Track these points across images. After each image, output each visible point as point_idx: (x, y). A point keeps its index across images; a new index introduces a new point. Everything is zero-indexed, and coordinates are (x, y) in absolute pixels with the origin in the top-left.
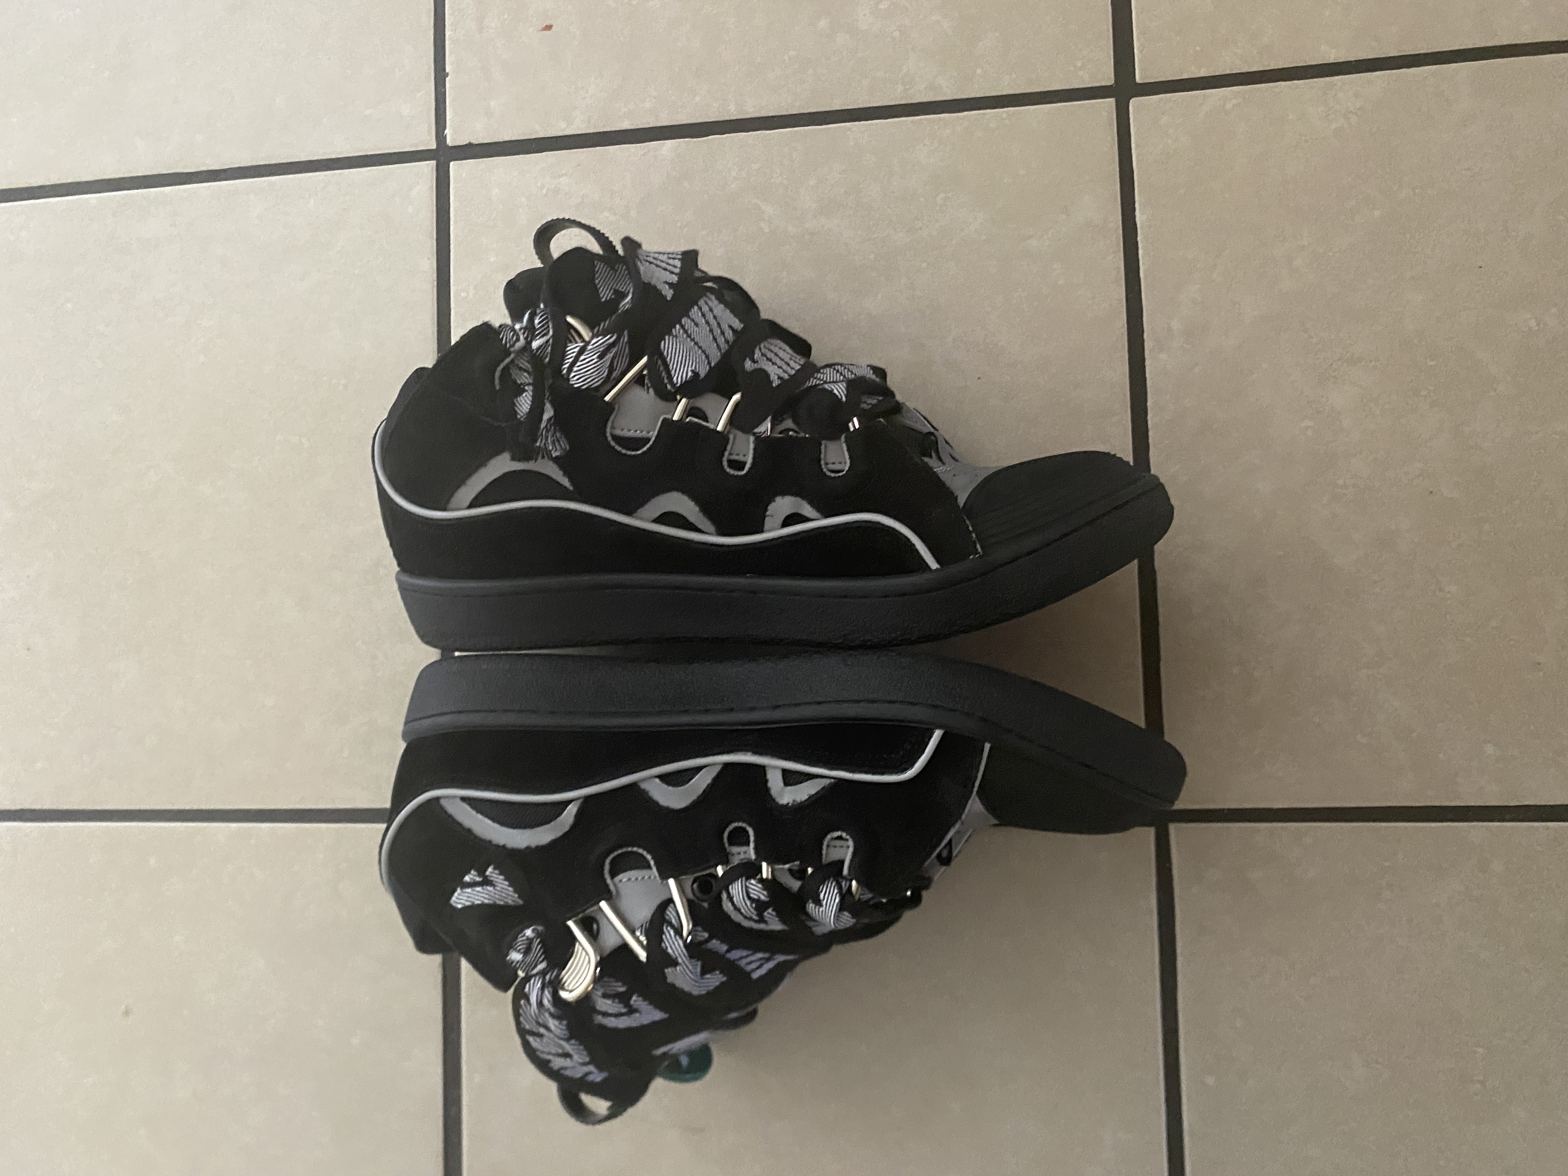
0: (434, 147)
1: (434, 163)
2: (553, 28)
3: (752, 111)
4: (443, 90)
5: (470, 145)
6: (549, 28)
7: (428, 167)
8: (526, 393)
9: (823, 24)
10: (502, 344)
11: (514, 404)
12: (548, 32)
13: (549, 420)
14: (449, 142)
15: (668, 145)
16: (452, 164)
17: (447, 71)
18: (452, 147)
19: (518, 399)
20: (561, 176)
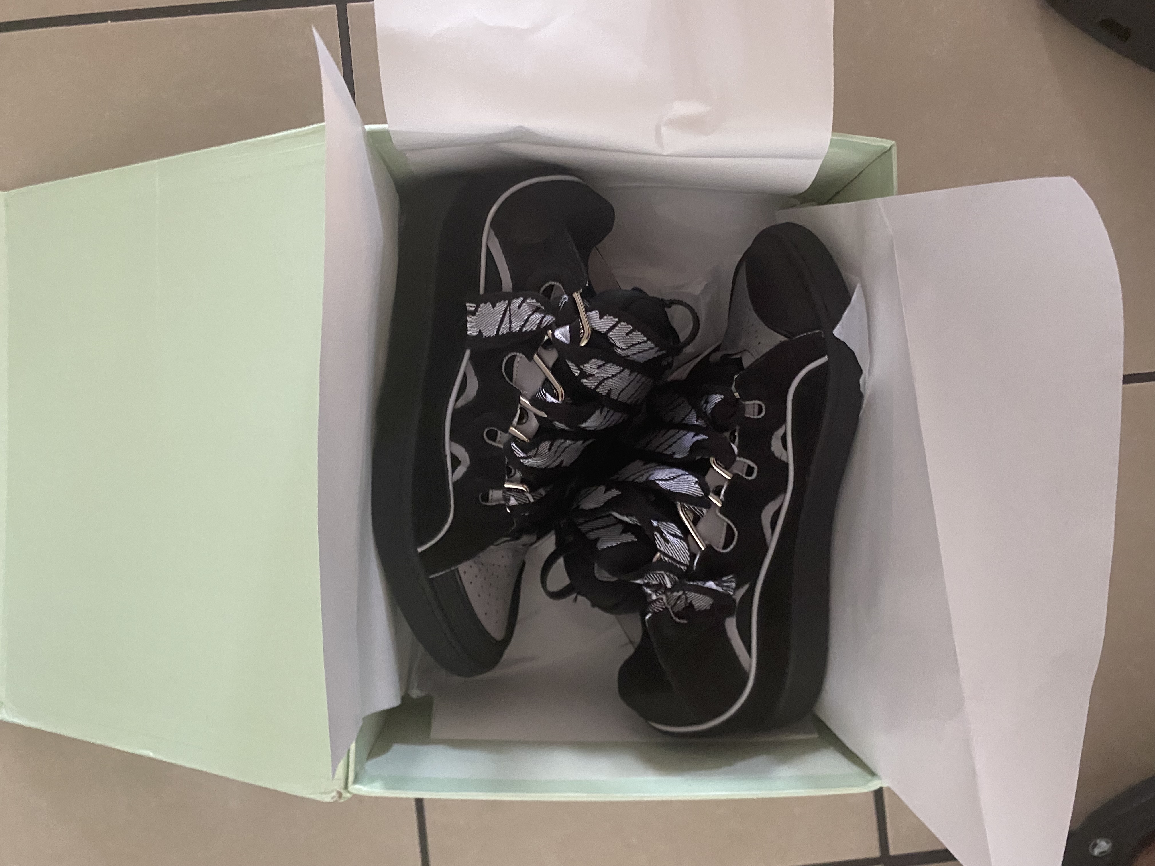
8: (693, 601)
10: (663, 611)
11: (699, 611)
13: (717, 585)
19: (696, 608)
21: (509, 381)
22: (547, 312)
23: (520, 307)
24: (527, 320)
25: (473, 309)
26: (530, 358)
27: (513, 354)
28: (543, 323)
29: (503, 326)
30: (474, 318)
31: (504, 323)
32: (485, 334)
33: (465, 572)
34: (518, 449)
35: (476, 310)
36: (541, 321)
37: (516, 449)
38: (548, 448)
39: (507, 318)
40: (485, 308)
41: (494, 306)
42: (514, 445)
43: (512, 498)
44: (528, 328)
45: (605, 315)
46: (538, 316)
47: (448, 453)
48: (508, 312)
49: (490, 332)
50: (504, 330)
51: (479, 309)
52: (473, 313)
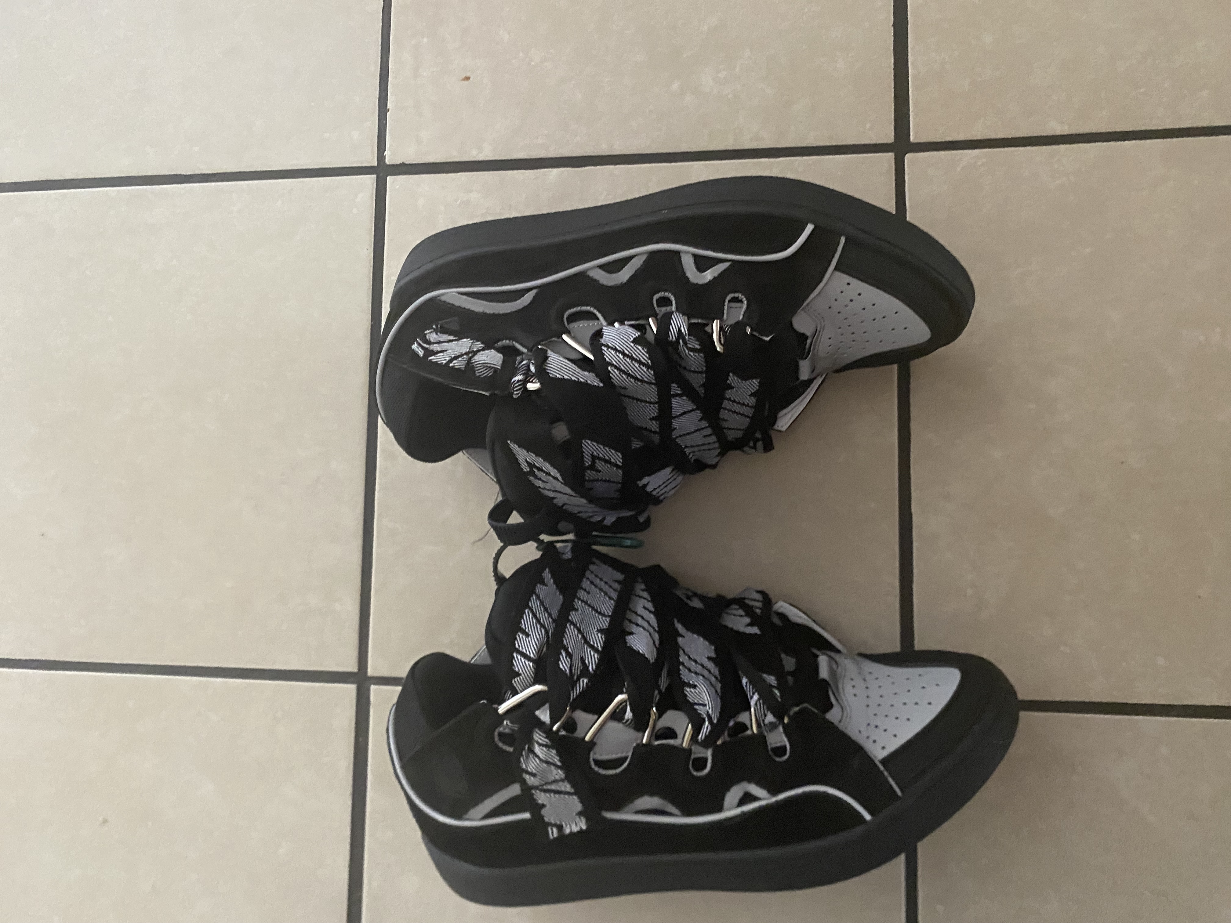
0: (375, 164)
1: (375, 176)
2: (471, 79)
3: (619, 149)
4: (385, 122)
5: (403, 164)
6: (468, 78)
7: (370, 180)
9: (675, 86)
12: (466, 82)
14: (387, 161)
15: (554, 172)
16: (388, 178)
17: (388, 107)
18: (390, 165)
20: (471, 191)
21: (628, 760)
22: (530, 741)
23: (534, 775)
24: (547, 762)
25: (555, 830)
26: (592, 744)
27: (592, 764)
28: (544, 743)
29: (563, 789)
30: (563, 823)
31: (558, 788)
32: (579, 807)
33: (883, 748)
34: (702, 732)
35: (555, 825)
36: (543, 745)
37: (703, 733)
38: (693, 690)
39: (553, 787)
40: (548, 815)
41: (543, 806)
42: (700, 737)
43: (766, 721)
44: (556, 760)
45: (514, 671)
46: (537, 749)
47: (738, 811)
48: (545, 787)
49: (575, 804)
50: (568, 787)
51: (553, 822)
52: (560, 828)
